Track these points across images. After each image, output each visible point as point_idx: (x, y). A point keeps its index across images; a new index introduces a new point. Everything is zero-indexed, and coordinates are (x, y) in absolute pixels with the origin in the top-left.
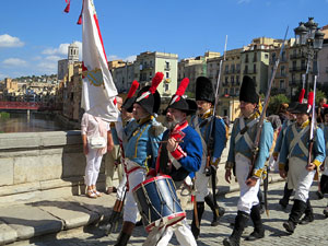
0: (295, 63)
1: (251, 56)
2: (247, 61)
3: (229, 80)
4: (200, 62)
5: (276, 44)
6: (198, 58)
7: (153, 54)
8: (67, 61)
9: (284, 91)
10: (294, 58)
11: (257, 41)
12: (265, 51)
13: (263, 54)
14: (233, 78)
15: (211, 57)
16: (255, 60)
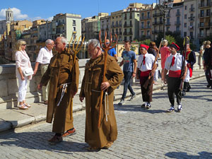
0: (156, 19)
1: (128, 15)
2: (126, 18)
3: (115, 31)
4: (96, 20)
5: (144, 7)
6: (94, 17)
7: (65, 15)
8: (5, 21)
9: (149, 37)
10: (155, 16)
11: (132, 5)
12: (137, 12)
13: (136, 14)
14: (117, 30)
15: (102, 16)
16: (131, 18)
